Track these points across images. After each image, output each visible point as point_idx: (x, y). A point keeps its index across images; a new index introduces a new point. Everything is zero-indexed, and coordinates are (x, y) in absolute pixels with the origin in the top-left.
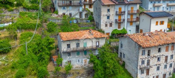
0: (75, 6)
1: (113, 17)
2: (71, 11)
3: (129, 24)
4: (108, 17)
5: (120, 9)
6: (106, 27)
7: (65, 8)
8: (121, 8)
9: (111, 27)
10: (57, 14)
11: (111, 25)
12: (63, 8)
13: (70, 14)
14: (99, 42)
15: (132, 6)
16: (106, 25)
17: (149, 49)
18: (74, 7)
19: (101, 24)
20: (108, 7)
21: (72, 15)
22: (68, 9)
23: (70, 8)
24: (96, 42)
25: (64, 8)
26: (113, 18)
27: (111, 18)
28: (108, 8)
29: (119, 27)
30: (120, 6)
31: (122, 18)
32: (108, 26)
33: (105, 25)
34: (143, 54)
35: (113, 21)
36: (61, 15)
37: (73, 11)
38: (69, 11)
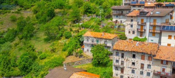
1: (135, 26)
2: (122, 19)
3: (151, 34)
4: (132, 26)
5: (142, 20)
6: (129, 34)
8: (143, 19)
10: (112, 20)
11: (134, 32)
12: (116, 16)
13: (121, 21)
14: (107, 42)
15: (155, 18)
16: (129, 32)
17: (123, 52)
19: (126, 30)
20: (131, 17)
21: (122, 22)
22: (120, 17)
23: (121, 17)
25: (117, 17)
27: (133, 26)
28: (132, 19)
29: (141, 36)
30: (142, 18)
31: (144, 28)
32: (131, 33)
34: (117, 55)
35: (136, 30)
36: (114, 22)
37: (123, 19)
38: (121, 19)
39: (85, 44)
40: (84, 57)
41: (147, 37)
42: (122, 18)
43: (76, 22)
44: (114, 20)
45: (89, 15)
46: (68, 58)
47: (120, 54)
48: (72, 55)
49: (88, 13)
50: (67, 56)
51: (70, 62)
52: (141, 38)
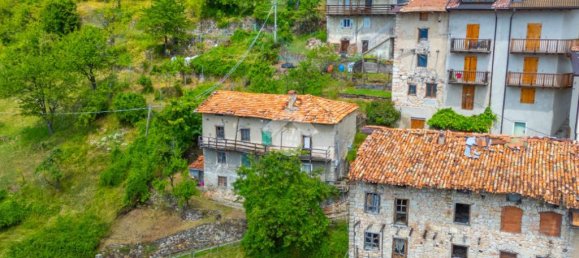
0: (382, 16)
1: (441, 61)
2: (367, 32)
3: (516, 96)
4: (422, 60)
5: (472, 30)
6: (411, 97)
7: (352, 21)
8: (478, 27)
9: (433, 99)
10: (324, 39)
11: (431, 89)
12: (342, 21)
13: (365, 43)
14: (309, 137)
15: (535, 20)
16: (412, 89)
17: (403, 195)
18: (378, 20)
19: (394, 81)
20: (421, 19)
21: (370, 47)
22: (360, 26)
23: (366, 23)
24: (304, 137)
25: (347, 24)
26: (441, 64)
27: (430, 61)
28: (423, 25)
29: (467, 104)
30: (472, 20)
31: (482, 66)
32: (418, 91)
33: (406, 89)
34: (372, 206)
35: (442, 76)
36: (336, 45)
37: (375, 34)
38: (363, 33)
39: (210, 149)
40: (204, 214)
41: (496, 110)
42: (370, 30)
43: (168, 51)
44: (335, 38)
45: (226, 20)
46: (127, 221)
47: (388, 206)
48: (147, 204)
49: (219, 13)
50: (123, 213)
51: (134, 240)
52: (467, 113)
